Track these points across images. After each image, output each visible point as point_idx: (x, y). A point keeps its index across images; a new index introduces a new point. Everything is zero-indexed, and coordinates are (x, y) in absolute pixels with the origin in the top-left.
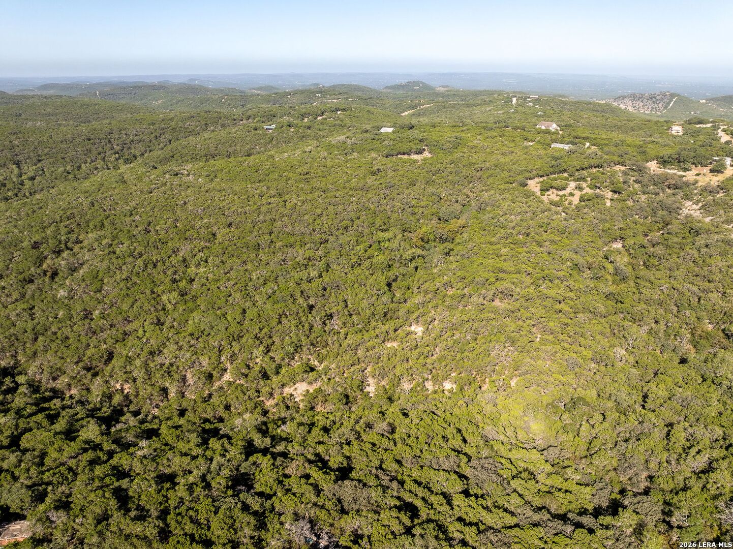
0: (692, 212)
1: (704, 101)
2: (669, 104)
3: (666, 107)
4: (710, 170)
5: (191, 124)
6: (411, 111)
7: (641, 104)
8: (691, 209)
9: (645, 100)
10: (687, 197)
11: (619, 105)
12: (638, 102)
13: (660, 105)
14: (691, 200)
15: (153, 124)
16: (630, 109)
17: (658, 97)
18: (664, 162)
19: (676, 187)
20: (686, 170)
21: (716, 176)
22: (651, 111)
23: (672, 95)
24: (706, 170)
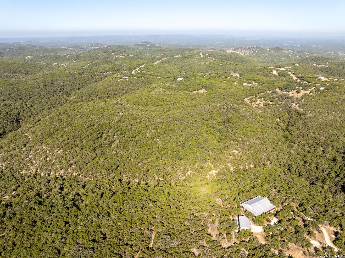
0: (296, 107)
1: (268, 49)
2: (256, 51)
3: (255, 53)
4: (296, 91)
5: (85, 76)
6: (160, 61)
7: (245, 52)
8: (295, 106)
9: (246, 50)
10: (293, 102)
11: (236, 52)
12: (244, 51)
13: (252, 52)
14: (294, 103)
15: (68, 77)
16: (241, 54)
17: (251, 48)
18: (281, 89)
19: (288, 98)
20: (289, 92)
21: (298, 94)
22: (249, 54)
23: (257, 48)
24: (295, 92)
